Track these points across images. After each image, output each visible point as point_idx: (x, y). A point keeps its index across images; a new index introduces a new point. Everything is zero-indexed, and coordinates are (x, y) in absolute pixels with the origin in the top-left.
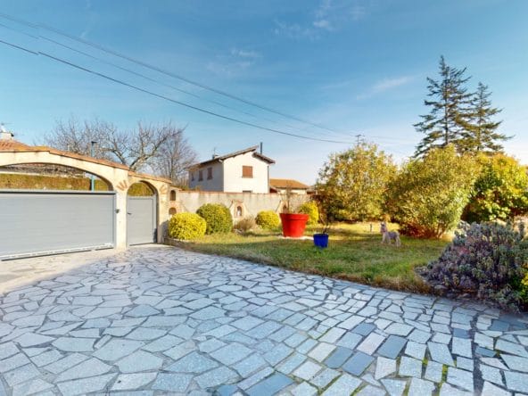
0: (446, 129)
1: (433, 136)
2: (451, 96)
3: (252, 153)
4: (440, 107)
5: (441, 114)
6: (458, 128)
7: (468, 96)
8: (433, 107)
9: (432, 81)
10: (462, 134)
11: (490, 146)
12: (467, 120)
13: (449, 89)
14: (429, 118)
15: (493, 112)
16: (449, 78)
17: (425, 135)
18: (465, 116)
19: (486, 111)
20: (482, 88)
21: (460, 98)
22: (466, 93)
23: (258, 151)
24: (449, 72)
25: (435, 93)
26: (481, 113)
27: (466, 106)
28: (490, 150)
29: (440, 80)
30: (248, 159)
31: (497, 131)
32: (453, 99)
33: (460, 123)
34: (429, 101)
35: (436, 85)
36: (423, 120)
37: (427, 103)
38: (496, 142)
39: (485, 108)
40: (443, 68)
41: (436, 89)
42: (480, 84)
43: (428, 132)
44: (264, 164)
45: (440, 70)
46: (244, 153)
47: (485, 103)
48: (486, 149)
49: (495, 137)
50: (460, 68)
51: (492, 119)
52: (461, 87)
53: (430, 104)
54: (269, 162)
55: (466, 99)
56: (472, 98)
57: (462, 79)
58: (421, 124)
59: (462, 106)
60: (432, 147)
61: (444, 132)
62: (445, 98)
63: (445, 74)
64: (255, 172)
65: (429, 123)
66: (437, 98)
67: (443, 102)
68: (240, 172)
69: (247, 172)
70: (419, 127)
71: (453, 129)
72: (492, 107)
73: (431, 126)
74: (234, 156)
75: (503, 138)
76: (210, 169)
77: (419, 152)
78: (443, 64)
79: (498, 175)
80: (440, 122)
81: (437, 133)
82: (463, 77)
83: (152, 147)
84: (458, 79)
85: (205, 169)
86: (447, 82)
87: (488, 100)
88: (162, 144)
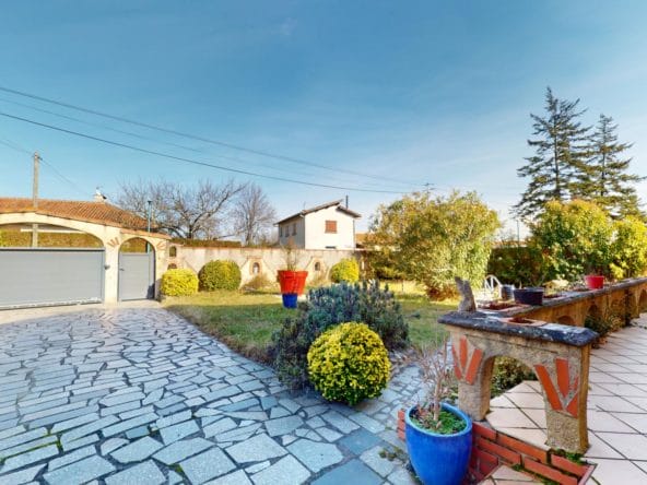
0: (556, 171)
1: (544, 180)
2: (560, 132)
3: (335, 207)
4: (549, 146)
5: (550, 154)
6: (573, 169)
7: (583, 131)
8: (538, 147)
9: (537, 118)
11: (617, 189)
12: (583, 159)
13: (559, 125)
14: (536, 160)
15: (620, 149)
16: (558, 112)
17: (529, 179)
18: (580, 155)
19: (612, 147)
20: (606, 121)
21: (572, 134)
22: (579, 129)
23: (343, 205)
24: (558, 106)
25: (541, 130)
27: (584, 143)
28: (619, 194)
29: (547, 116)
30: (332, 214)
31: (627, 172)
32: (563, 136)
33: (572, 164)
34: (532, 140)
35: (543, 122)
37: (531, 143)
38: (624, 185)
39: (609, 144)
40: (550, 101)
41: (542, 127)
42: (602, 117)
44: (349, 219)
45: (548, 105)
46: (327, 207)
47: (606, 140)
48: (613, 193)
49: (624, 178)
51: (619, 157)
52: (573, 121)
53: (535, 143)
54: (355, 216)
55: (581, 136)
56: (586, 134)
57: (575, 112)
58: (525, 168)
59: (576, 145)
60: (540, 194)
61: (554, 175)
62: (554, 136)
63: (552, 108)
64: (339, 227)
65: (534, 167)
66: (543, 137)
67: (552, 141)
68: (323, 227)
69: (331, 227)
70: (524, 172)
71: (565, 172)
72: (619, 142)
73: (538, 169)
74: (316, 211)
75: (635, 179)
76: (295, 225)
77: (525, 200)
78: (550, 97)
79: (567, 225)
80: (548, 164)
81: (543, 177)
82: (576, 110)
83: (216, 204)
84: (569, 113)
85: (291, 225)
86: (555, 117)
87: (613, 134)
88: (226, 202)
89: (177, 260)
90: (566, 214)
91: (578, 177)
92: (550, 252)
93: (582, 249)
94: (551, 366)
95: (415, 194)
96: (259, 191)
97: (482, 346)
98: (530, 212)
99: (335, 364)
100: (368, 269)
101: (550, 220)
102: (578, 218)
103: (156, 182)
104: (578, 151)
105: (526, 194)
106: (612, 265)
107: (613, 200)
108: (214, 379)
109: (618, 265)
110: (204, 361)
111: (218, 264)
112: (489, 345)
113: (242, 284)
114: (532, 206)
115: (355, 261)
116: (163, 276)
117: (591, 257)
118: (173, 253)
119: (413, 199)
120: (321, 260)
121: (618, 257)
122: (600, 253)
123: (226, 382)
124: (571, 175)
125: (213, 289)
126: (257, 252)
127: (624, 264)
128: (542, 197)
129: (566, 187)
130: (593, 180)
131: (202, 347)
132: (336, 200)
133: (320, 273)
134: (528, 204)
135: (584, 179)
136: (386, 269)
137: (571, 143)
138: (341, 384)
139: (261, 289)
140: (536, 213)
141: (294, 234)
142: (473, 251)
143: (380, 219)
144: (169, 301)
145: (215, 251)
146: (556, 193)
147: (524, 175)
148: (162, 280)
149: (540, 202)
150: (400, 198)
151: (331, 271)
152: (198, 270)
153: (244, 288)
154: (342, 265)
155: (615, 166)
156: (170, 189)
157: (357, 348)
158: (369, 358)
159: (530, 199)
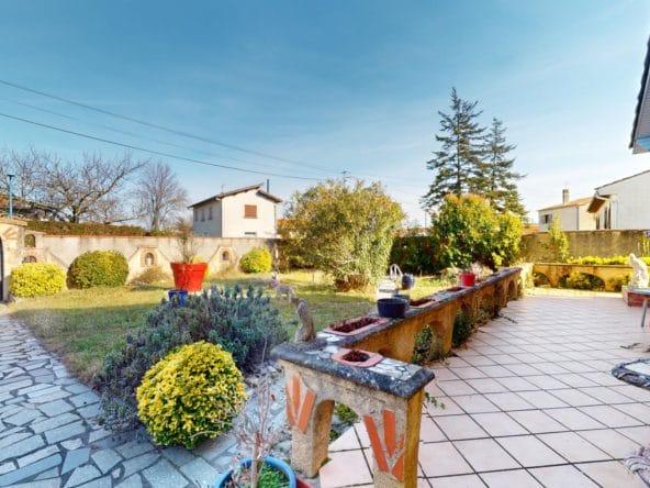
0: (458, 166)
1: (445, 174)
2: (462, 131)
3: (255, 191)
4: (453, 142)
5: (453, 150)
6: (471, 166)
7: (480, 131)
8: (444, 143)
9: (444, 116)
11: (503, 185)
12: (479, 157)
13: (461, 124)
14: (442, 155)
15: (507, 150)
16: (461, 111)
17: (436, 172)
18: (478, 153)
19: (501, 147)
21: (470, 133)
22: (477, 129)
23: (263, 189)
24: (461, 106)
25: (447, 127)
26: (496, 150)
27: (480, 142)
28: (505, 190)
29: (452, 114)
30: (251, 198)
31: (511, 170)
32: (464, 134)
33: (470, 160)
34: (440, 136)
35: (449, 119)
36: (435, 157)
37: (439, 139)
38: (509, 182)
39: (499, 145)
40: (455, 101)
41: (448, 124)
42: (495, 120)
43: (440, 169)
44: (271, 204)
45: (453, 104)
46: (246, 191)
47: (497, 140)
48: (500, 189)
49: (509, 176)
50: (471, 102)
51: (506, 157)
52: (473, 121)
53: (442, 139)
54: (276, 201)
55: (479, 135)
56: (482, 134)
57: (475, 113)
58: (433, 161)
59: (475, 143)
60: (444, 186)
61: (456, 170)
62: (456, 133)
63: (456, 107)
64: (259, 212)
65: (440, 161)
66: (448, 134)
67: (455, 138)
68: (242, 212)
69: (251, 212)
70: (431, 165)
71: (465, 167)
72: (506, 144)
73: (443, 163)
74: (234, 194)
75: (517, 176)
76: (211, 209)
77: (432, 192)
78: (455, 97)
79: (461, 217)
80: (452, 159)
81: (448, 171)
82: (475, 111)
83: (108, 182)
84: (470, 113)
85: (206, 209)
86: (459, 116)
87: (502, 136)
88: (121, 179)
89: (37, 251)
90: (460, 207)
91: (476, 173)
92: (446, 242)
93: (471, 239)
94: (379, 419)
95: (329, 181)
96: (168, 170)
97: (315, 387)
98: (435, 203)
99: (165, 402)
100: (282, 258)
101: (447, 213)
102: (470, 210)
103: (22, 151)
104: (475, 149)
105: (433, 186)
106: (494, 254)
107: (501, 194)
108: (15, 426)
109: (498, 253)
110: (16, 396)
111: (97, 255)
112: (321, 386)
113: (130, 278)
114: (437, 197)
115: (267, 251)
116: (12, 273)
117: (479, 246)
118: (31, 242)
119: (328, 187)
120: (230, 250)
121: (499, 246)
122: (485, 243)
123: (29, 430)
124: (469, 171)
125: (89, 286)
126: (151, 241)
127: (503, 253)
128: (446, 190)
129: (465, 181)
130: (486, 176)
131: (27, 374)
132: (256, 184)
133: (228, 263)
134: (434, 195)
135: (480, 175)
136: (298, 257)
137: (471, 142)
138: (173, 426)
139: (154, 283)
140: (441, 204)
141: (210, 218)
142: (375, 243)
143: (295, 206)
144: (19, 304)
145: (94, 240)
146: (457, 188)
147: (432, 168)
148: (11, 277)
149: (444, 194)
150: (315, 185)
151: (241, 261)
152: (69, 263)
153: (133, 282)
154: (254, 255)
155: (502, 164)
156: (42, 160)
157: (197, 379)
158: (210, 390)
159: (437, 191)
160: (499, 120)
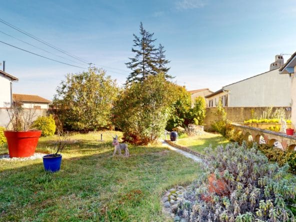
0: (144, 68)
1: (137, 72)
2: (146, 48)
4: (140, 54)
5: (141, 59)
6: (150, 69)
7: (155, 50)
8: (136, 53)
9: (136, 37)
10: (152, 73)
12: (154, 64)
13: (145, 43)
14: (134, 60)
15: (166, 62)
16: (145, 37)
18: (153, 62)
19: (163, 60)
20: (161, 47)
21: (151, 50)
22: (153, 48)
24: (145, 34)
25: (137, 45)
26: (161, 62)
29: (141, 37)
31: (168, 73)
32: (147, 50)
33: (150, 65)
34: (134, 49)
35: (138, 40)
36: (131, 61)
37: (133, 51)
38: (167, 80)
39: (162, 59)
40: (142, 30)
41: (138, 43)
42: (160, 45)
43: (134, 69)
44: (6, 81)
45: (140, 31)
49: (167, 76)
50: (151, 33)
51: (166, 66)
52: (151, 44)
53: (135, 51)
55: (154, 52)
57: (152, 39)
58: (130, 63)
59: (152, 56)
60: (136, 79)
61: (143, 70)
62: (143, 49)
63: (143, 34)
65: (134, 64)
67: (142, 52)
70: (129, 65)
71: (147, 69)
72: (166, 59)
77: (129, 81)
78: (141, 27)
80: (140, 63)
81: (139, 70)
84: (150, 39)
86: (144, 39)
87: (164, 54)
105: (129, 78)
124: (149, 71)
137: (150, 55)
155: (165, 70)
160: (162, 46)
